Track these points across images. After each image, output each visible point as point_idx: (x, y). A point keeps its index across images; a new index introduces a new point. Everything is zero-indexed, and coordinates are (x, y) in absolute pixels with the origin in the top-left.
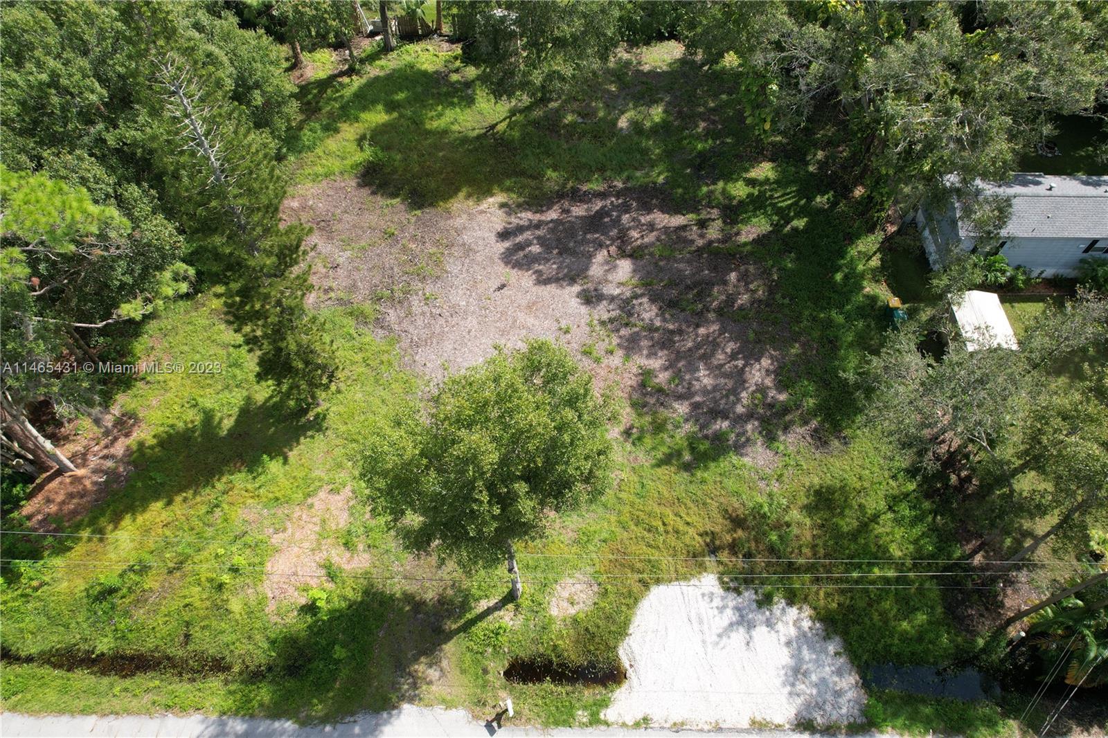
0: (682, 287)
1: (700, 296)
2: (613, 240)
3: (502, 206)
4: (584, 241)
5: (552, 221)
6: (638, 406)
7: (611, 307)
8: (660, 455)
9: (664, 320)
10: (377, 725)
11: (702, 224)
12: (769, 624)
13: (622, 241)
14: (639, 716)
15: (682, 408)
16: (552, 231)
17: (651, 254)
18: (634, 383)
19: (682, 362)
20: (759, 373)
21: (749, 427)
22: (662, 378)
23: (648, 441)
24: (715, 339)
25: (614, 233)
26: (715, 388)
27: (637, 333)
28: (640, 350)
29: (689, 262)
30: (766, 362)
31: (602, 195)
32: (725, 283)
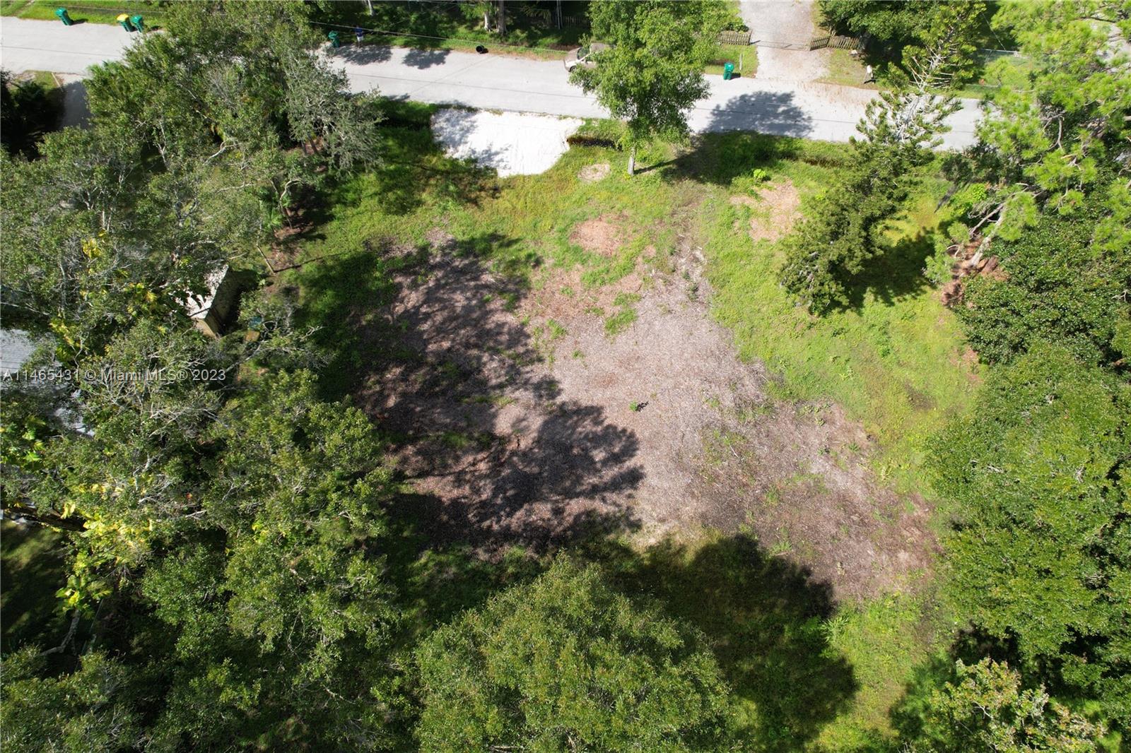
0: (450, 393)
1: (435, 382)
2: (509, 462)
3: (636, 526)
4: (542, 463)
5: (578, 495)
6: (523, 282)
7: (529, 375)
8: (515, 247)
9: (479, 358)
10: (711, 128)
11: (399, 476)
12: (474, 152)
13: (499, 459)
14: (563, 121)
15: (488, 278)
16: (578, 481)
17: (470, 438)
18: (523, 300)
19: (474, 318)
20: (413, 298)
21: (438, 259)
22: (497, 303)
23: (523, 255)
24: (438, 334)
25: (506, 472)
26: (454, 291)
27: (509, 348)
28: (509, 333)
29: (433, 422)
30: (400, 309)
31: (508, 536)
32: (404, 395)
